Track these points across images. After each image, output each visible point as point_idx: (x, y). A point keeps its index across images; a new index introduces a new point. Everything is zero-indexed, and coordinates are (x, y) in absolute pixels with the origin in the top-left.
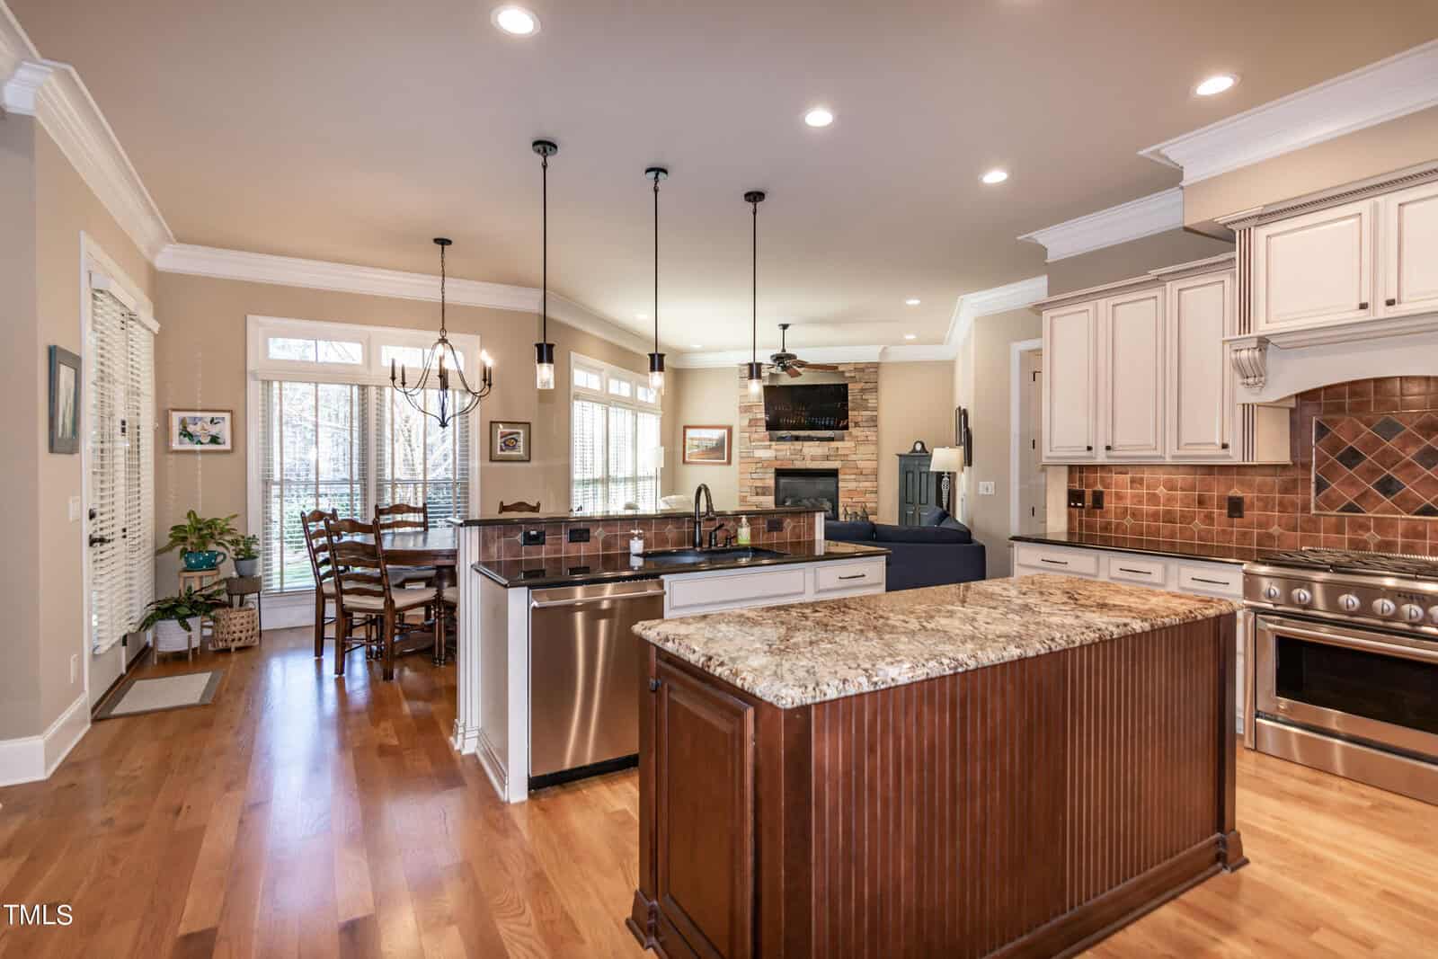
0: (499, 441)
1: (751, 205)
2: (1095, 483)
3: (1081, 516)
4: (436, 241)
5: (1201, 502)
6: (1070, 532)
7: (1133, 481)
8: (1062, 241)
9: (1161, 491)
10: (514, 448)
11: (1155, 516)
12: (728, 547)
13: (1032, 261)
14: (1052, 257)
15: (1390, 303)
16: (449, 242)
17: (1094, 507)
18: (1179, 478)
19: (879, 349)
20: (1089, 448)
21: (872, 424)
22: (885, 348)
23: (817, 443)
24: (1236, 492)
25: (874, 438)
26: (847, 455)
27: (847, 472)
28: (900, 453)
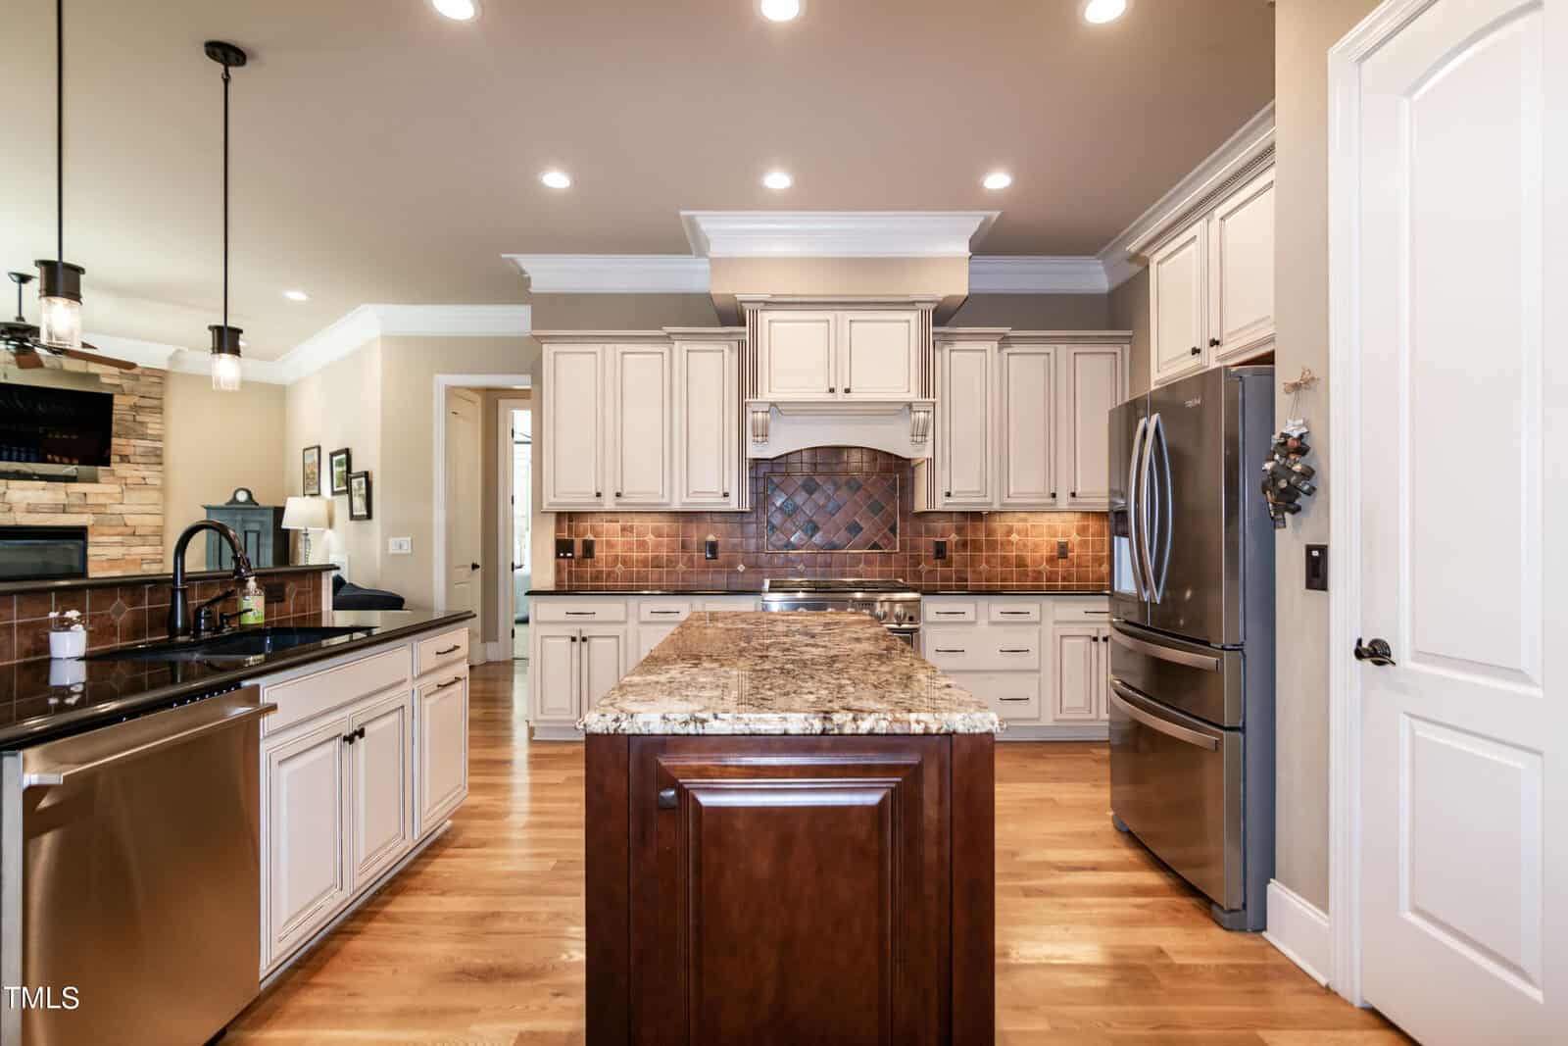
2: (585, 533)
3: (570, 566)
5: (684, 547)
6: (557, 584)
7: (623, 529)
8: (549, 273)
9: (650, 538)
11: (644, 563)
13: (513, 288)
14: (536, 287)
15: (847, 391)
17: (584, 557)
18: (665, 525)
19: (171, 350)
20: (598, 495)
21: (154, 460)
22: (179, 351)
23: (42, 484)
24: (711, 538)
25: (158, 482)
26: (105, 505)
27: (106, 530)
28: (207, 504)
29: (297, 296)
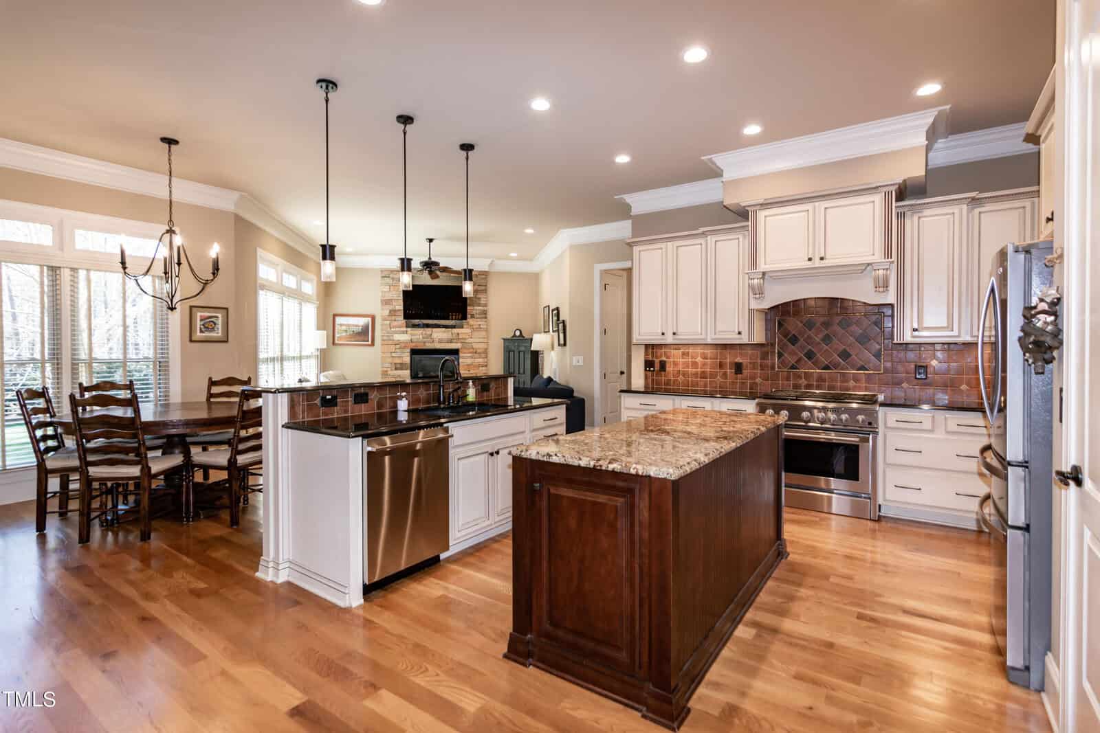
0: (199, 324)
1: (464, 153)
2: (661, 356)
3: (652, 376)
4: (164, 140)
5: (721, 365)
6: (646, 387)
7: (683, 354)
8: (642, 202)
9: (699, 359)
10: (213, 330)
11: (696, 375)
12: (460, 404)
13: (623, 211)
14: (634, 212)
15: (822, 259)
16: (176, 142)
17: (660, 371)
18: (709, 352)
19: (489, 261)
20: (663, 334)
21: (484, 316)
22: (493, 261)
23: (444, 329)
24: (738, 360)
25: (485, 327)
26: (465, 339)
27: (465, 351)
28: (504, 337)
29: (529, 231)
